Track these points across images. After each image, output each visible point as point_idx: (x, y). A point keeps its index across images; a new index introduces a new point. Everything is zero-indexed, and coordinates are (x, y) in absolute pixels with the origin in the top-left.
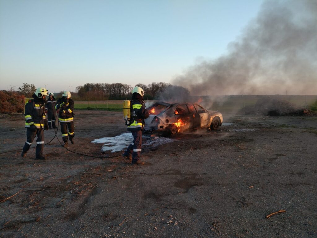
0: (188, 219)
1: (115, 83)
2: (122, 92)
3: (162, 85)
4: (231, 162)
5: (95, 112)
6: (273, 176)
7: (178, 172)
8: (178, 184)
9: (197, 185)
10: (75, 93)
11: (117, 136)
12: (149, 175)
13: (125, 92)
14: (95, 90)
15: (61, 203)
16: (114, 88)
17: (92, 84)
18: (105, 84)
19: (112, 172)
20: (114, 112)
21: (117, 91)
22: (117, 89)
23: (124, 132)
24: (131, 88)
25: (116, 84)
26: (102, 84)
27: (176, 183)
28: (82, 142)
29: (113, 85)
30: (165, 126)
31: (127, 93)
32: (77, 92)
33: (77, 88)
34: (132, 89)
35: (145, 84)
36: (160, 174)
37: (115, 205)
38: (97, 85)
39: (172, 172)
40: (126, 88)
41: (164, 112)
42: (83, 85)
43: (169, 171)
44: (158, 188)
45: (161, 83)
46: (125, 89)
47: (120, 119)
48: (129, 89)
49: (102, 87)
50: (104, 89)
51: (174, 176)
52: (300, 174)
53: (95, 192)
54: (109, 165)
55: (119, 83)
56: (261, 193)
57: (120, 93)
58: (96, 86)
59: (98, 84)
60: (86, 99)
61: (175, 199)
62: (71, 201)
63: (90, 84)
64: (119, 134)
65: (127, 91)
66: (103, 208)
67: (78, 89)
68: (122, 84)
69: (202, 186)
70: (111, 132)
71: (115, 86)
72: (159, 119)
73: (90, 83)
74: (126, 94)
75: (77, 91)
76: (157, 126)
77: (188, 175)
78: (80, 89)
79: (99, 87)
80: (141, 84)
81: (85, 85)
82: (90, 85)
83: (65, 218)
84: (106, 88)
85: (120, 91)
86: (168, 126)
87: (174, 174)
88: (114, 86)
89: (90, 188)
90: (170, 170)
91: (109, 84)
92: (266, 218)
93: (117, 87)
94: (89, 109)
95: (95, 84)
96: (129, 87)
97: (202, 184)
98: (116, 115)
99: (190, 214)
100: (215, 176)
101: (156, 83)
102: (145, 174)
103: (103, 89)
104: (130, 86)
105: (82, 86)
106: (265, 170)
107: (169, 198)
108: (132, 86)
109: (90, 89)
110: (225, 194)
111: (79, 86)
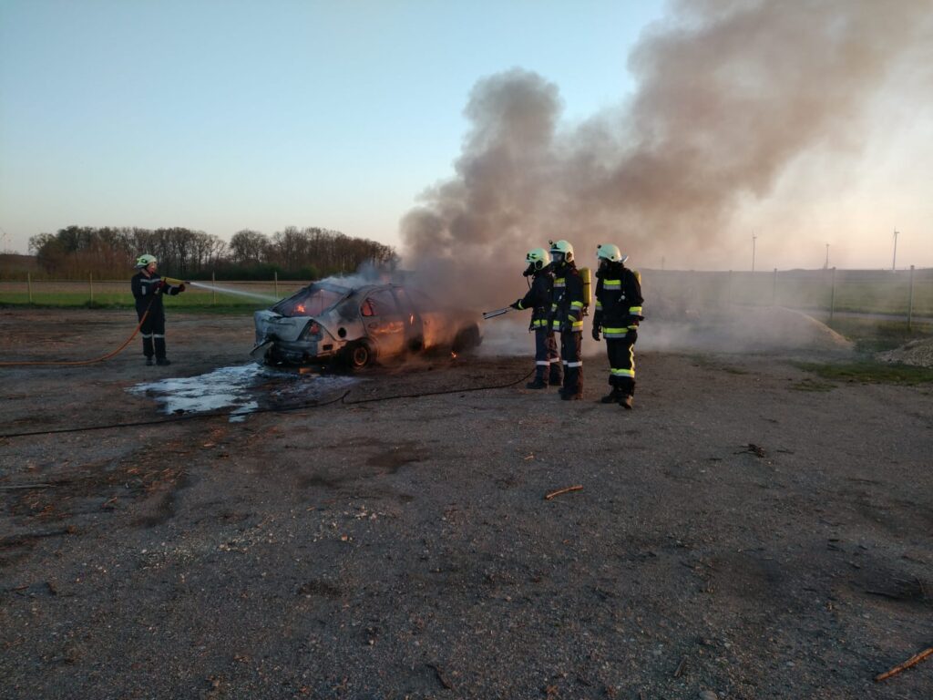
0: (398, 510)
1: (166, 227)
2: (190, 256)
3: (315, 234)
4: (494, 418)
5: (116, 316)
6: (578, 438)
7: (373, 442)
8: (373, 462)
9: (418, 461)
10: (26, 257)
11: (203, 373)
12: (307, 449)
13: (201, 257)
14: (100, 249)
15: (112, 505)
16: (163, 244)
17: (87, 228)
18: (131, 229)
19: (214, 447)
20: (177, 315)
21: (174, 253)
22: (174, 247)
23: (222, 366)
24: (219, 242)
25: (170, 232)
26: (124, 231)
27: (370, 459)
28: (109, 391)
29: (160, 232)
30: (337, 347)
31: (205, 259)
32: (33, 254)
33: (32, 240)
34: (221, 245)
35: (263, 233)
36: (332, 447)
37: (239, 500)
38: (107, 234)
39: (360, 441)
40: (203, 242)
41: (334, 308)
42: (55, 232)
43: (351, 440)
44: (330, 470)
45: (312, 230)
46: (200, 246)
47: (199, 334)
48: (214, 247)
49: (124, 239)
50: (131, 246)
51: (364, 448)
52: (630, 433)
53: (184, 482)
54: (202, 435)
55: (181, 226)
56: (546, 466)
57: (182, 259)
58: (103, 236)
59: (107, 230)
60: (68, 278)
61: (370, 484)
62: (132, 500)
63: (80, 227)
64: (210, 370)
65: (207, 254)
66: (214, 506)
67: (39, 242)
68: (189, 231)
69: (428, 462)
70: (185, 365)
71: (167, 237)
72: (319, 326)
74: (203, 262)
75: (34, 252)
76: (316, 346)
77: (397, 445)
78: (43, 245)
79: (111, 239)
80: (250, 233)
81: (63, 233)
82: (80, 231)
83: (133, 525)
84: (137, 243)
85: (184, 254)
86: (344, 344)
87: (364, 444)
88: (164, 238)
89: (171, 478)
90: (357, 438)
91: (148, 231)
92: (546, 498)
93: (173, 242)
94: (92, 306)
95: (98, 229)
96: (211, 241)
97: (426, 458)
98: (184, 323)
99: (401, 503)
100: (456, 443)
101: (299, 230)
102: (296, 448)
103: (126, 246)
104: (216, 237)
105: (50, 235)
106: (565, 430)
107: (357, 483)
108: (221, 238)
109: (81, 244)
110: (474, 471)
111: (42, 235)
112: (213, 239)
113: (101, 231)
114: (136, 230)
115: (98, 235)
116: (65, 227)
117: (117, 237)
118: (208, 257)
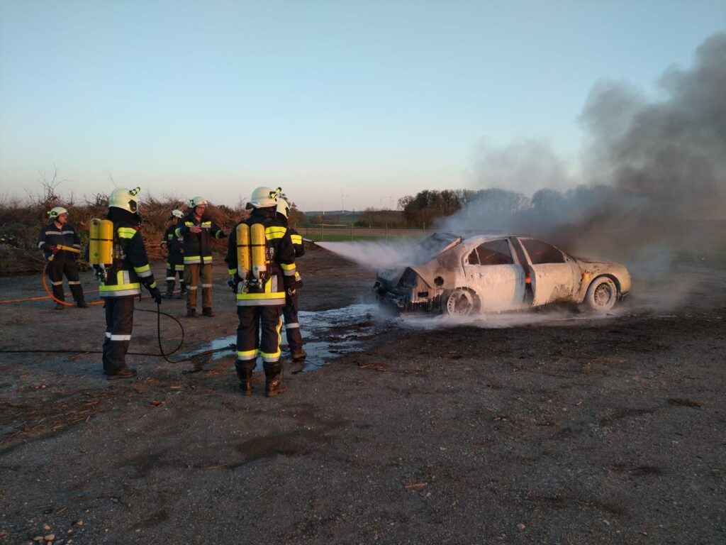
2: (501, 209)
10: (397, 212)
13: (510, 210)
14: (441, 206)
17: (434, 191)
24: (524, 198)
26: (457, 192)
31: (513, 211)
32: (400, 210)
33: (400, 200)
34: (525, 201)
38: (446, 195)
40: (512, 199)
42: (414, 195)
46: (510, 202)
48: (519, 202)
49: (457, 198)
50: (461, 204)
55: (497, 187)
58: (444, 197)
59: (446, 191)
63: (429, 191)
65: (514, 207)
67: (403, 202)
68: (502, 191)
73: (431, 189)
74: (511, 214)
75: (401, 208)
78: (406, 204)
79: (449, 198)
80: (548, 190)
81: (420, 195)
84: (465, 201)
85: (497, 208)
91: (473, 191)
95: (441, 192)
103: (458, 203)
104: (522, 194)
105: (411, 197)
108: (525, 195)
109: (430, 202)
111: (406, 197)
112: (520, 196)
113: (443, 193)
114: (465, 191)
115: (441, 197)
116: (421, 191)
117: (452, 197)
118: (515, 210)
